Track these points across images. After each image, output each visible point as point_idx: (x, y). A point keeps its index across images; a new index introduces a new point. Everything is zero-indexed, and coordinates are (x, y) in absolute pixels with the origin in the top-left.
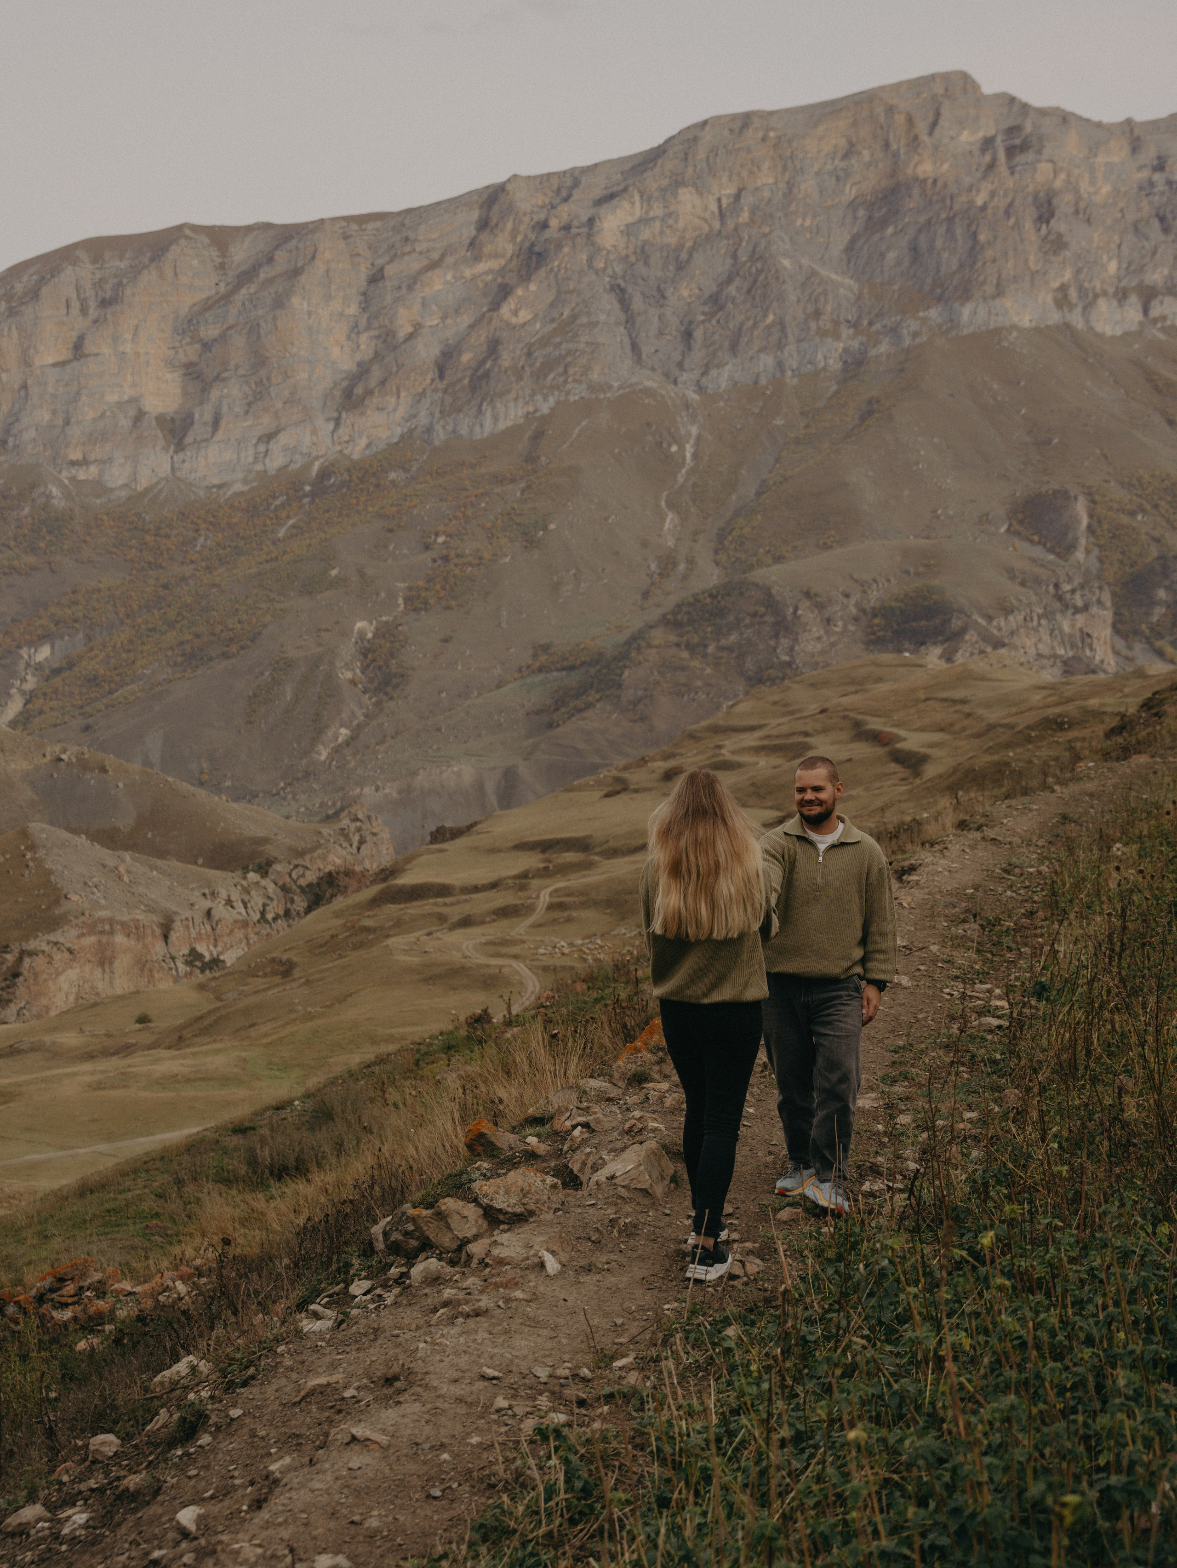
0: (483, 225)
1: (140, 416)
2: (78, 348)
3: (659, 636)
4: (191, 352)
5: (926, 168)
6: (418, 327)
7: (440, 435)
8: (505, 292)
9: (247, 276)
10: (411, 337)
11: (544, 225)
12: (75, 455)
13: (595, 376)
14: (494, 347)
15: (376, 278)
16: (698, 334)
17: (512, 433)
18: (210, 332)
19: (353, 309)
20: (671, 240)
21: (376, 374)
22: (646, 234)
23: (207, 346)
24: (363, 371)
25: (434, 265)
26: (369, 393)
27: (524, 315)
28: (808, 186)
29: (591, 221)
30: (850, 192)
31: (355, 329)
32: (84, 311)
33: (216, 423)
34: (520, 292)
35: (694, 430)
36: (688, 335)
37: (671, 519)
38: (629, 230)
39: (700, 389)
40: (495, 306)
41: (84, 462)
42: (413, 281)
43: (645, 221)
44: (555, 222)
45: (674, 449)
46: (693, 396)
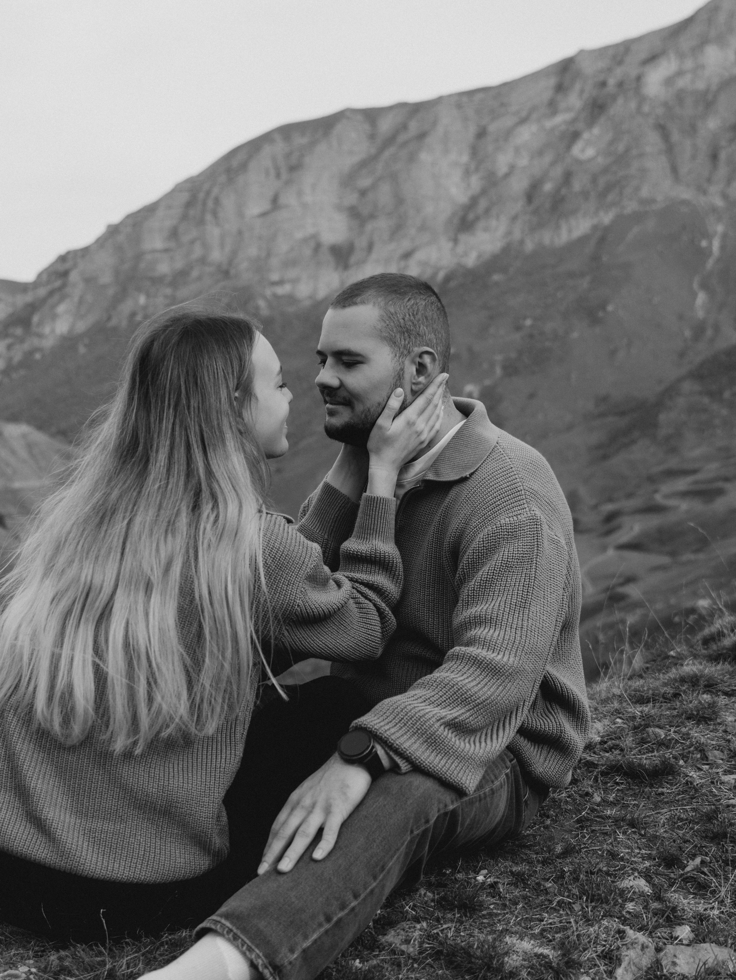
0: (560, 88)
1: (318, 247)
2: (275, 203)
3: (687, 386)
4: (352, 199)
6: (512, 168)
7: (529, 246)
8: (575, 136)
9: (390, 140)
10: (507, 175)
11: (603, 84)
12: (275, 277)
13: (645, 192)
14: (568, 177)
15: (481, 134)
16: (723, 155)
17: (583, 240)
18: (365, 182)
19: (465, 158)
20: (701, 85)
21: (483, 204)
22: (682, 83)
23: (363, 193)
24: (474, 201)
25: (523, 121)
26: (477, 218)
27: (590, 152)
29: (639, 78)
31: (467, 173)
32: (278, 175)
33: (370, 247)
34: (586, 135)
35: (720, 228)
36: (714, 157)
37: (701, 298)
38: (669, 81)
39: (725, 196)
40: (569, 147)
41: (281, 283)
42: (508, 133)
43: (680, 73)
44: (612, 81)
45: (704, 244)
46: (719, 203)
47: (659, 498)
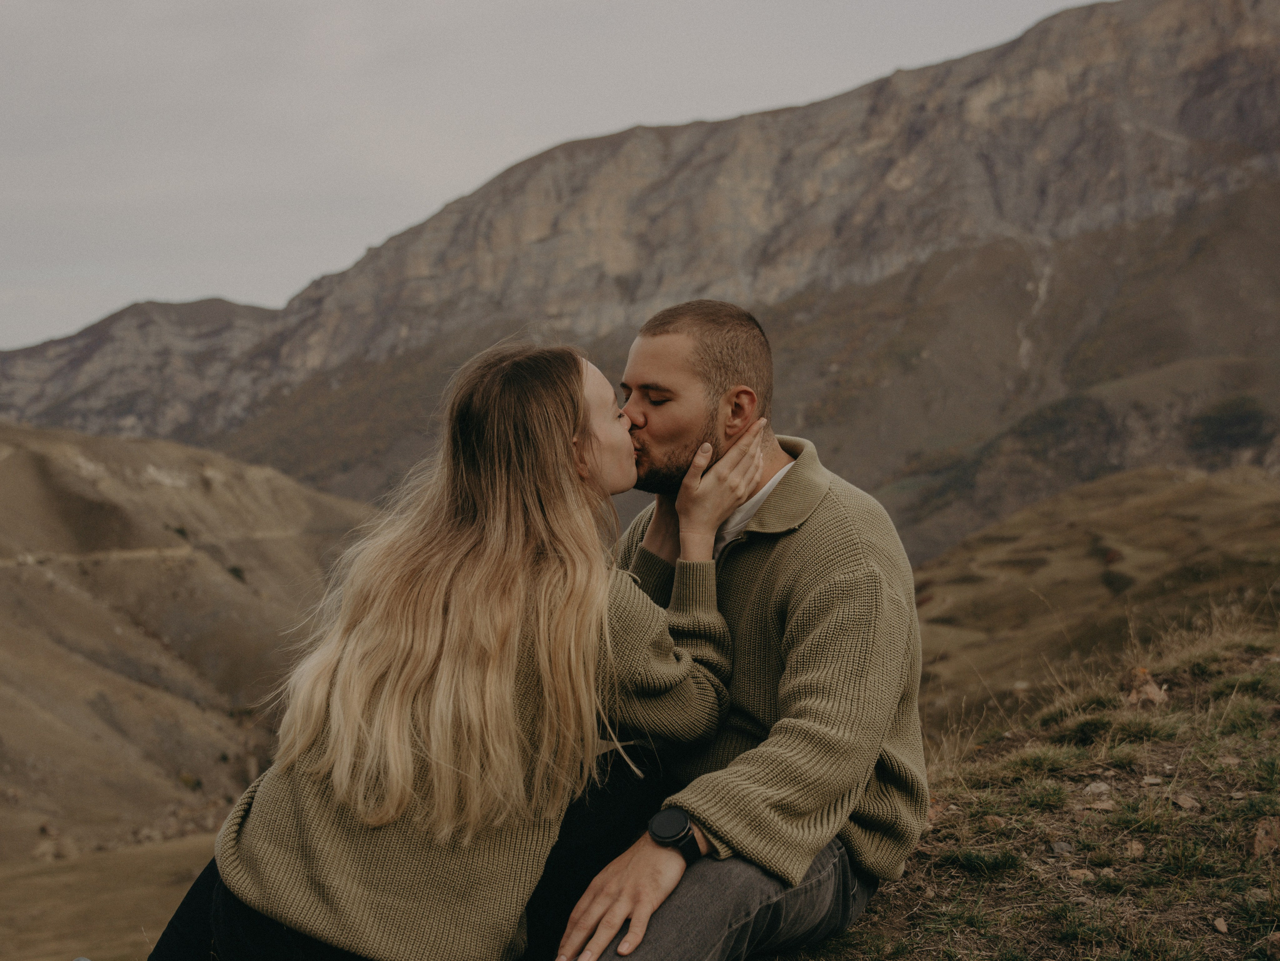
0: (874, 111)
1: (602, 277)
2: (555, 227)
3: (1008, 444)
4: (641, 225)
5: (1249, 38)
6: (819, 196)
7: (837, 283)
8: (890, 163)
9: (684, 163)
10: (814, 205)
11: (922, 108)
12: (553, 310)
13: (966, 228)
14: (881, 209)
15: (786, 158)
16: (1052, 190)
17: (896, 279)
18: (655, 208)
19: (767, 184)
20: (1029, 113)
21: (786, 235)
22: (1008, 109)
23: (653, 219)
24: (776, 232)
25: (833, 145)
26: (780, 251)
27: (906, 182)
28: (1145, 62)
29: (961, 103)
30: (1183, 63)
31: (770, 201)
32: (559, 197)
33: (660, 280)
34: (902, 164)
35: (1047, 270)
36: (1042, 192)
37: (1026, 346)
38: (994, 107)
39: (1053, 235)
40: (883, 175)
41: (559, 316)
42: (816, 159)
43: (1006, 99)
44: (931, 106)
45: (1030, 287)
46: (1047, 242)
47: (975, 568)
